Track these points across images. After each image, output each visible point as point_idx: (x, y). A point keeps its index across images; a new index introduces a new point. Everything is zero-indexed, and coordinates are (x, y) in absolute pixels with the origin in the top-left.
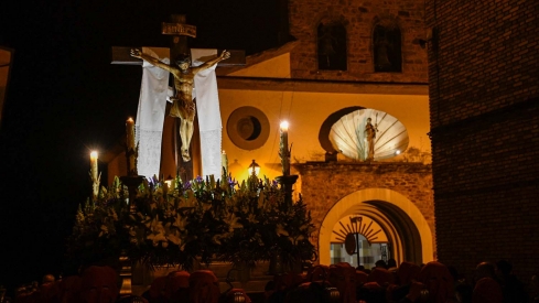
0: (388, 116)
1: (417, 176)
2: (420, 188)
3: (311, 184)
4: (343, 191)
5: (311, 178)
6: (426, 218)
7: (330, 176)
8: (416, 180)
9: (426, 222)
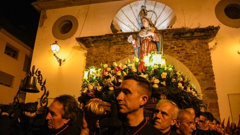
0: (158, 3)
1: (184, 41)
2: (188, 50)
3: (94, 53)
4: (119, 57)
5: (94, 50)
6: (195, 75)
7: (110, 47)
8: (183, 44)
9: (194, 77)
